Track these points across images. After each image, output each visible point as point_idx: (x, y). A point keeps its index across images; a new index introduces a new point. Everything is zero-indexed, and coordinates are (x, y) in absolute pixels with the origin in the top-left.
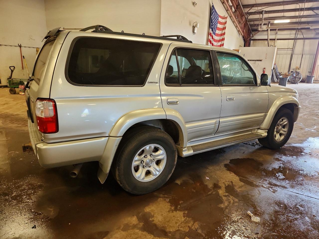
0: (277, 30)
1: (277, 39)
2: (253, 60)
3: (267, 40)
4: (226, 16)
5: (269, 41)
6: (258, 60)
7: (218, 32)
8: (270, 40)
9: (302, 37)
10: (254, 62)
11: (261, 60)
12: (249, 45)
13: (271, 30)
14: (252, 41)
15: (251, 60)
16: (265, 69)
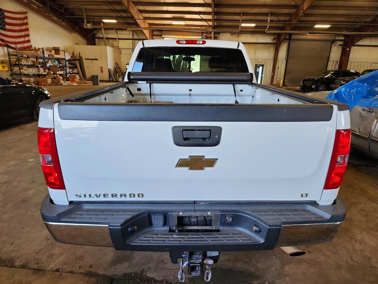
0: (115, 29)
1: (119, 39)
2: (90, 59)
3: (102, 38)
4: (25, 10)
5: (105, 40)
6: (94, 59)
7: (7, 27)
8: (107, 38)
9: (138, 38)
10: (91, 60)
11: (97, 60)
12: (95, 44)
13: (104, 29)
14: (96, 40)
15: (88, 59)
16: (102, 68)
